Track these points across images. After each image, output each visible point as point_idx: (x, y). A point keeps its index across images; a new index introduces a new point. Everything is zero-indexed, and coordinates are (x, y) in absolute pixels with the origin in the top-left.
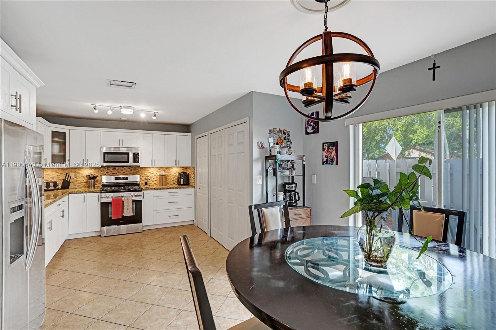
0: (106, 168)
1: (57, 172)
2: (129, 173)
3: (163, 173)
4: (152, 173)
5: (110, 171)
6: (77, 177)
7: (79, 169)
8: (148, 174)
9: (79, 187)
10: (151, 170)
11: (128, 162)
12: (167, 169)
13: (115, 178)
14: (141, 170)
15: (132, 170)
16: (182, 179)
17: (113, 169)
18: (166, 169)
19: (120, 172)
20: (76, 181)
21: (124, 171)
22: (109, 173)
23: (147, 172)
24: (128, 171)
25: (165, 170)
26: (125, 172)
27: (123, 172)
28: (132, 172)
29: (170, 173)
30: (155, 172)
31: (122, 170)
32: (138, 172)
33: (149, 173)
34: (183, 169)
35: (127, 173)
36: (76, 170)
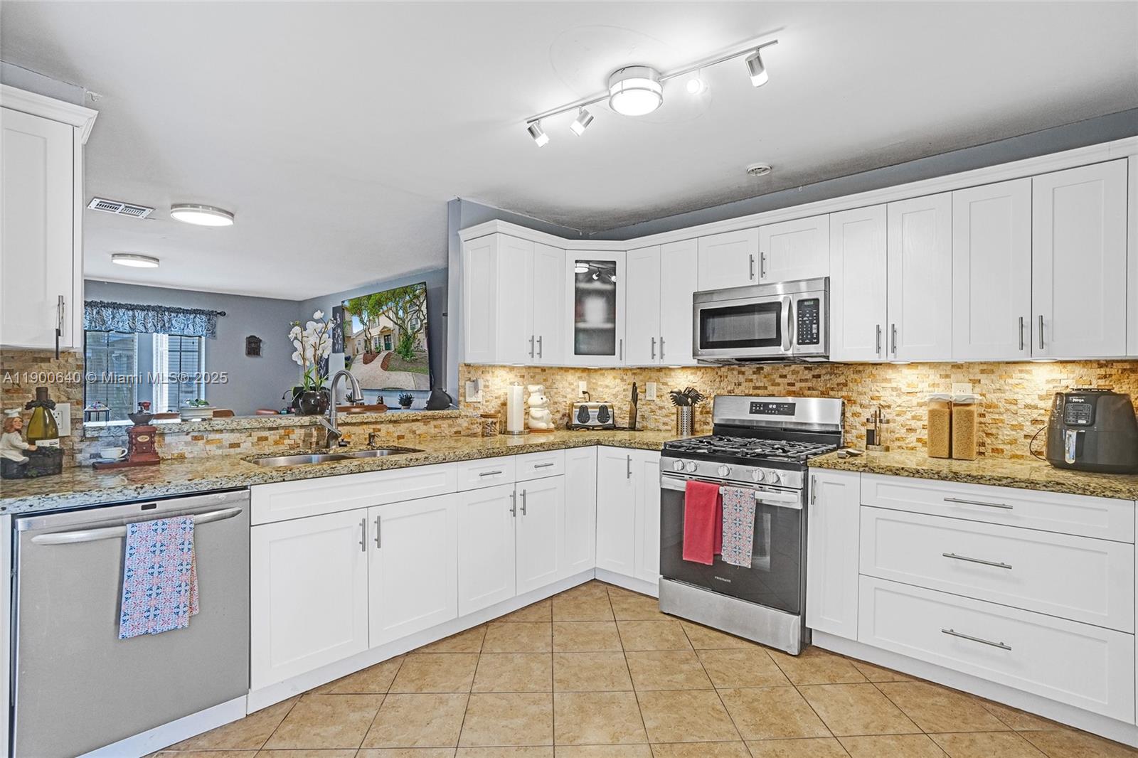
0: (733, 369)
1: (622, 380)
2: (809, 389)
3: (959, 390)
4: (905, 389)
5: (747, 380)
6: (661, 396)
7: (667, 372)
8: (887, 396)
9: (666, 427)
10: (904, 379)
11: (776, 341)
12: (992, 372)
14: (856, 376)
15: (818, 376)
16: (1073, 434)
17: (754, 373)
18: (983, 372)
19: (778, 384)
20: (661, 408)
21: (790, 378)
22: (744, 384)
23: (884, 385)
24: (806, 380)
25: (979, 376)
26: (793, 385)
27: (789, 384)
28: (820, 384)
29: (1009, 396)
30: (924, 386)
31: (785, 376)
32: (845, 385)
33: (893, 389)
35: (801, 388)
36: (662, 374)
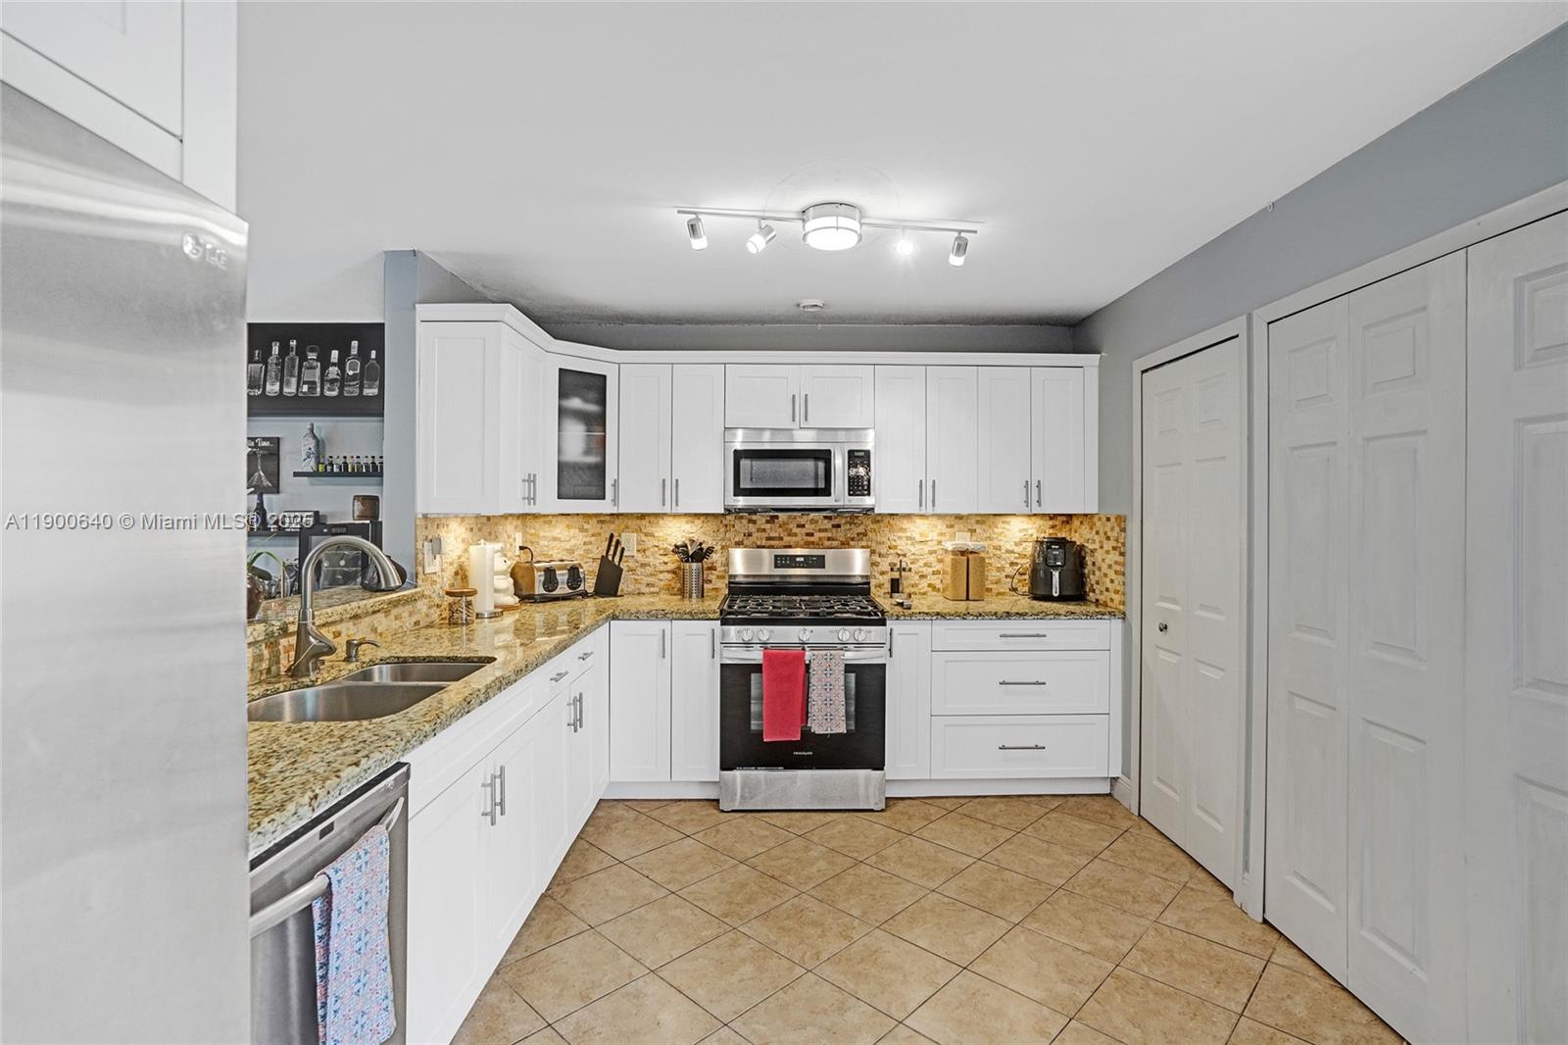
0: (742, 517)
1: (582, 530)
2: (829, 539)
3: (965, 541)
4: (918, 538)
5: (758, 530)
6: (644, 551)
7: (652, 519)
8: (903, 545)
9: (652, 589)
10: (918, 528)
11: (826, 492)
12: (983, 522)
13: (776, 556)
14: (874, 526)
15: (838, 526)
16: (1056, 575)
17: (767, 522)
18: (978, 522)
19: (796, 535)
20: (643, 565)
21: (809, 528)
22: (755, 535)
23: (900, 534)
24: (826, 530)
25: (975, 527)
26: (812, 535)
27: (807, 534)
28: (840, 534)
29: (995, 543)
30: (933, 535)
31: (803, 526)
32: (865, 534)
33: (908, 538)
34: (1051, 523)
35: (820, 539)
36: (644, 522)
